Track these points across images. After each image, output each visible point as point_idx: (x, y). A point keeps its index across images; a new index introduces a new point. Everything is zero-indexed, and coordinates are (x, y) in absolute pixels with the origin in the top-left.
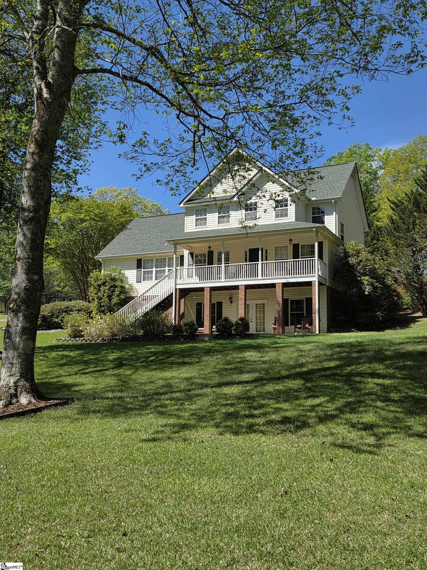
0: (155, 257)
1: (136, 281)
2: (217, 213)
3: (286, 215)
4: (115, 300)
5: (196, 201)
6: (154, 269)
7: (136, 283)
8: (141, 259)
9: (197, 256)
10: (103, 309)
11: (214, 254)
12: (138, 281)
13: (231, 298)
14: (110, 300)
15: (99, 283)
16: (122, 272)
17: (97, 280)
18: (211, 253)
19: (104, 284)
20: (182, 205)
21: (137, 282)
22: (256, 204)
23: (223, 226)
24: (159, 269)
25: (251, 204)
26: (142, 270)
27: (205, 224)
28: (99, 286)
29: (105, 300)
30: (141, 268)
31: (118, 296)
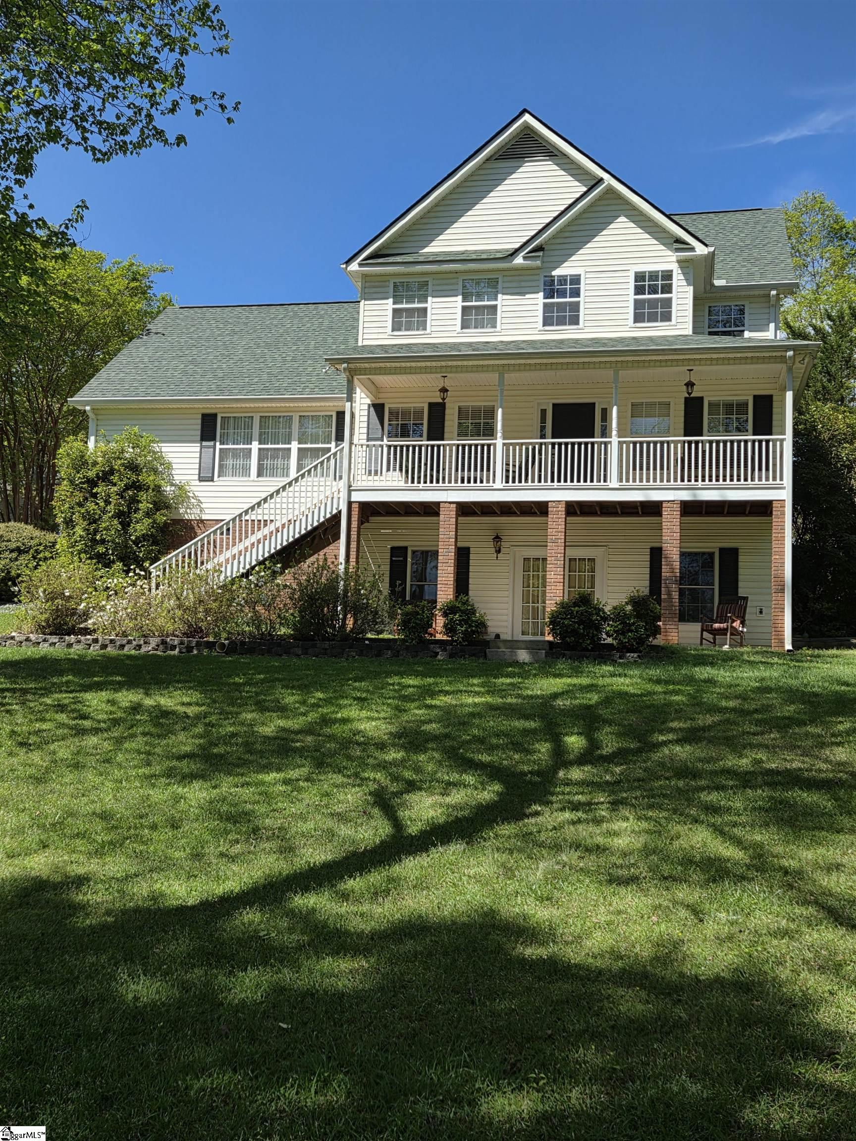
0: (256, 410)
1: (196, 477)
2: (460, 298)
3: (667, 317)
4: (140, 527)
5: (399, 259)
6: (255, 446)
7: (197, 483)
8: (215, 415)
9: (394, 414)
10: (101, 549)
11: (447, 411)
12: (206, 477)
13: (497, 538)
14: (125, 525)
15: (91, 474)
16: (156, 447)
17: (81, 462)
18: (437, 411)
19: (106, 476)
20: (354, 266)
21: (201, 479)
22: (576, 280)
23: (476, 336)
24: (269, 446)
25: (563, 280)
26: (218, 446)
27: (423, 325)
28: (92, 483)
29: (109, 526)
30: (213, 439)
31: (148, 514)
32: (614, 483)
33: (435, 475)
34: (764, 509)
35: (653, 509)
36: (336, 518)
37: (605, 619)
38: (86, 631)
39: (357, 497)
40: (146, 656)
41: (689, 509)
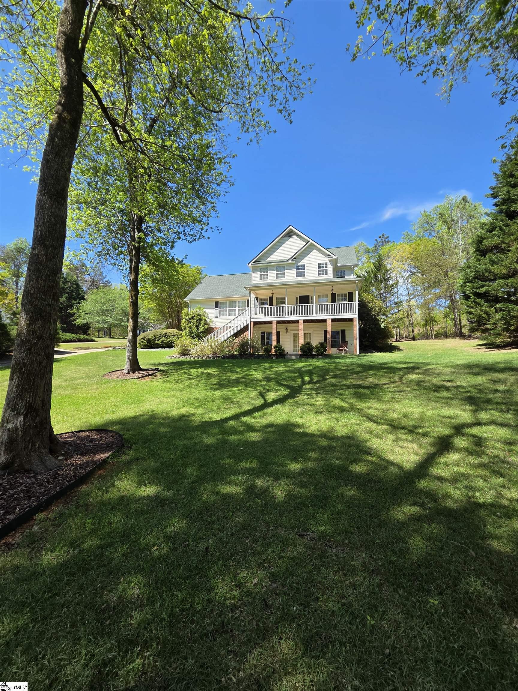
0: (228, 300)
2: (276, 271)
3: (326, 274)
4: (201, 329)
5: (261, 262)
6: (228, 309)
8: (218, 302)
9: (261, 300)
10: (193, 335)
11: (274, 299)
13: (287, 329)
14: (198, 329)
15: (190, 317)
16: (204, 310)
17: (187, 314)
18: (271, 299)
19: (193, 318)
20: (250, 265)
21: (215, 317)
22: (304, 266)
23: (279, 280)
24: (231, 309)
25: (301, 266)
26: (219, 309)
27: (267, 278)
28: (190, 319)
29: (194, 330)
30: (218, 307)
31: (203, 326)
32: (315, 315)
33: (271, 314)
34: (351, 320)
35: (324, 321)
36: (248, 325)
37: (314, 348)
38: (190, 355)
39: (252, 320)
40: (204, 360)
41: (333, 320)
